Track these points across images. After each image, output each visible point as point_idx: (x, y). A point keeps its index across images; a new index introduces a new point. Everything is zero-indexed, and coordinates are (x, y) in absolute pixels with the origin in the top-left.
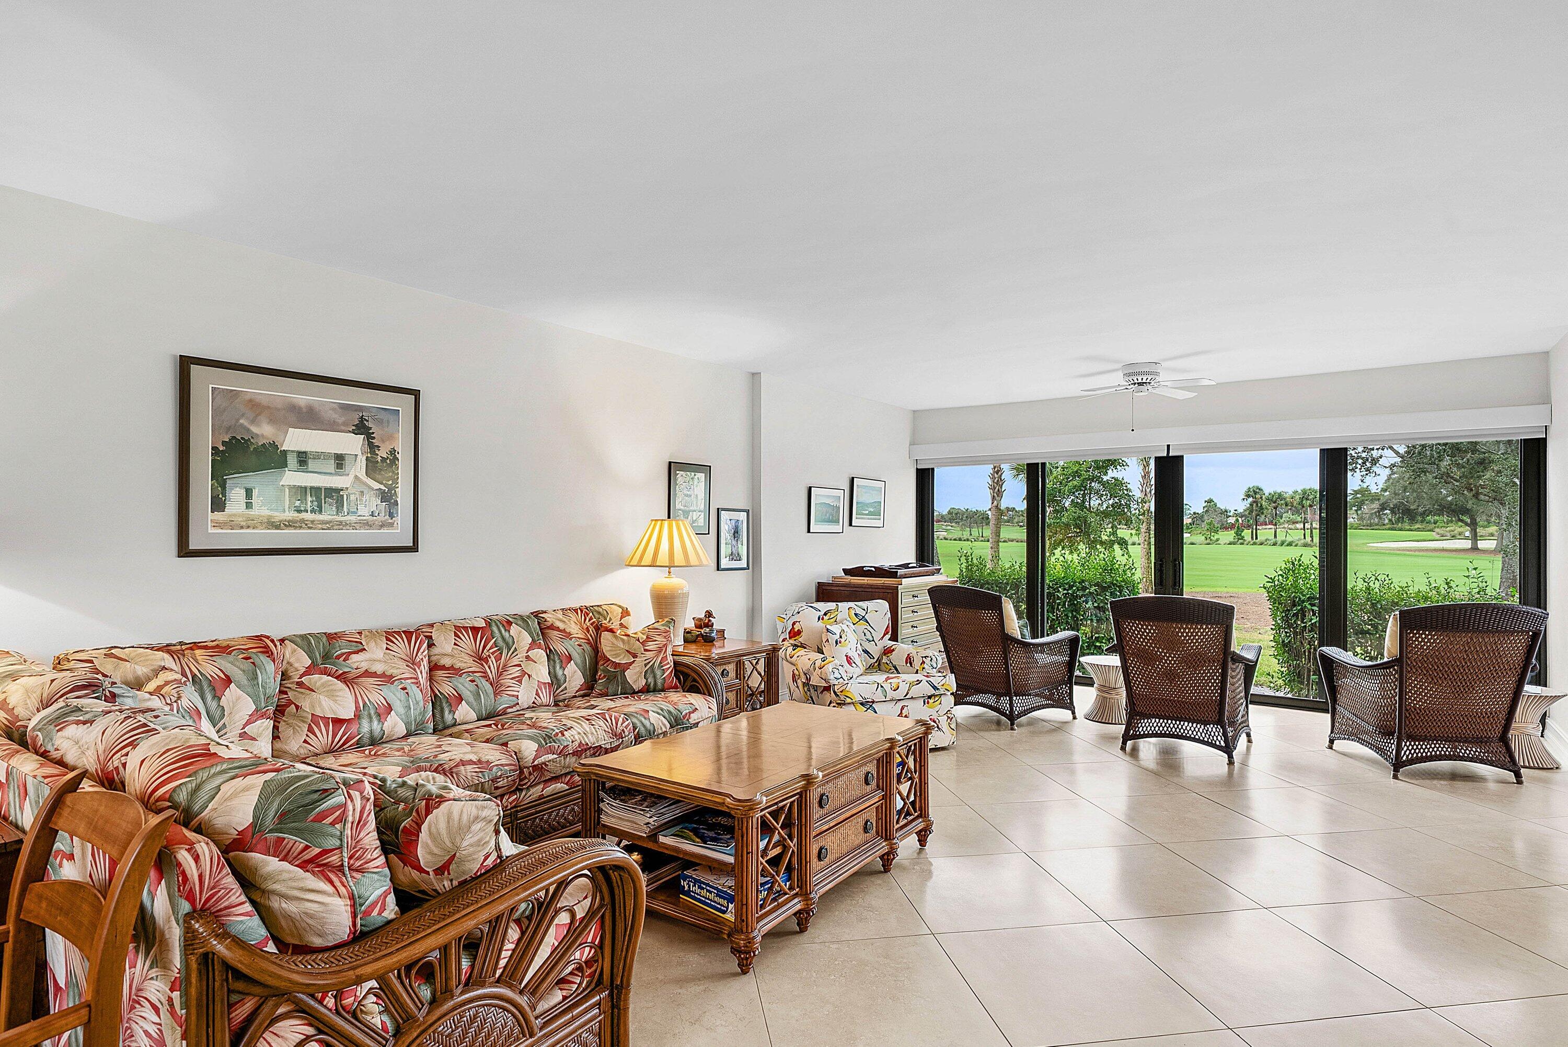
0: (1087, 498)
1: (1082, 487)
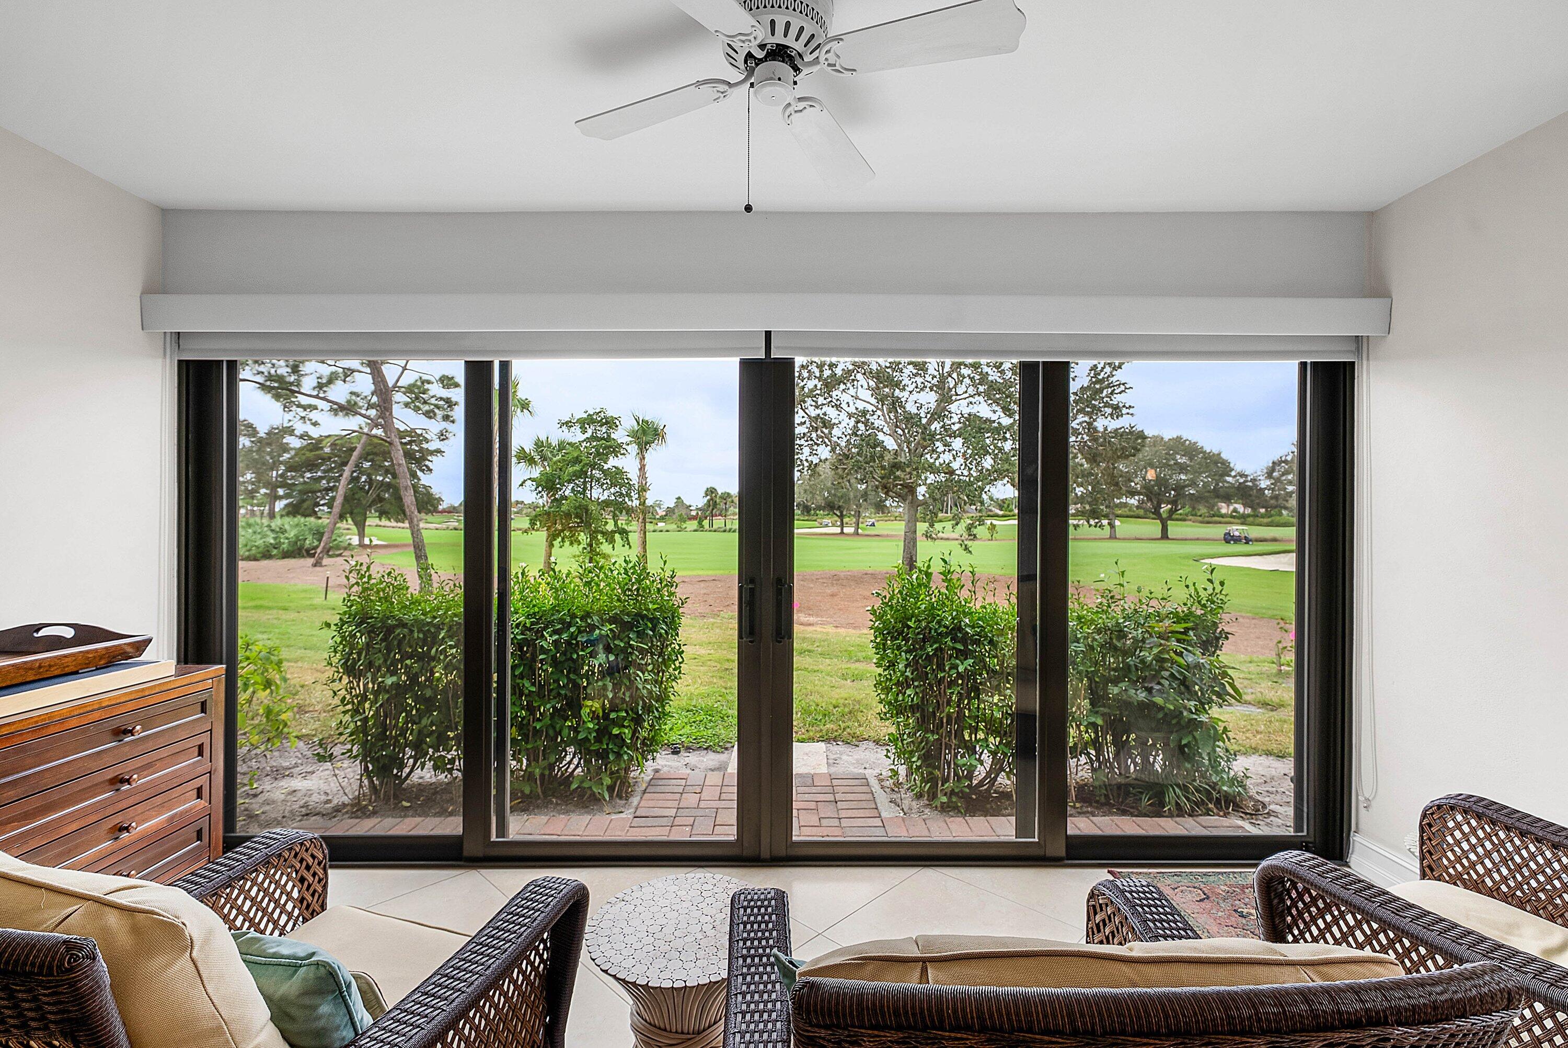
0: (588, 486)
1: (582, 474)
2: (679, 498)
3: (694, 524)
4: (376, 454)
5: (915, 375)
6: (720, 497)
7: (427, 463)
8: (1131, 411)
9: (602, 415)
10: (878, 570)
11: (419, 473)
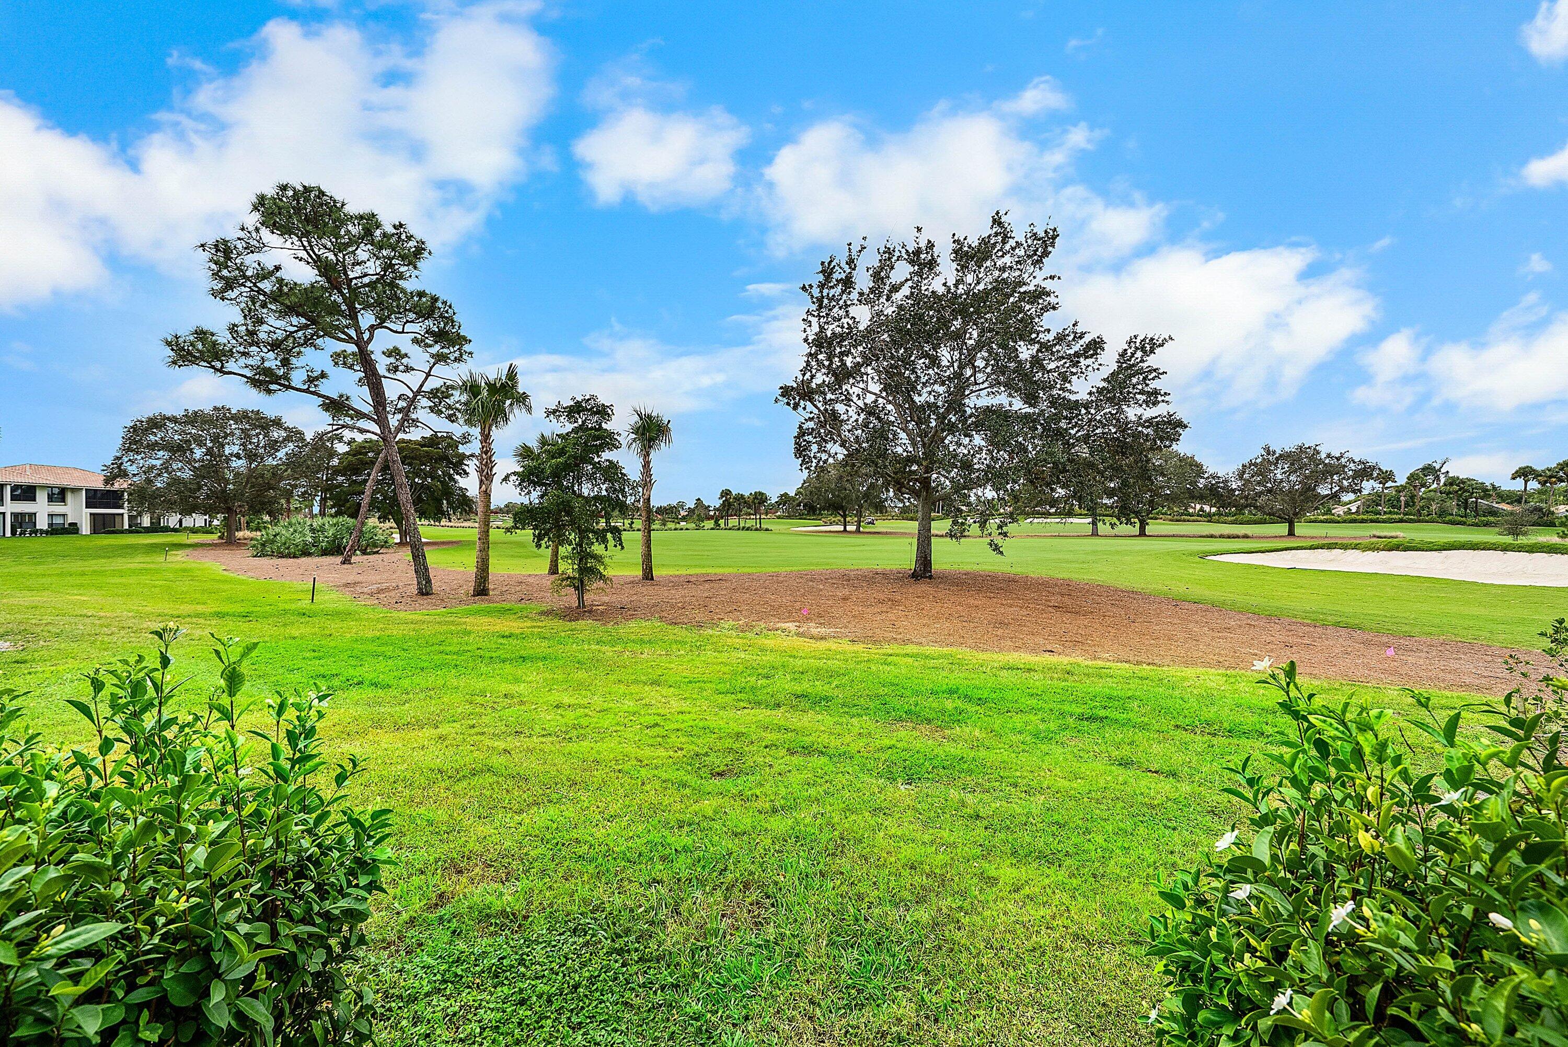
2: (699, 499)
3: (710, 524)
4: (413, 458)
5: (928, 368)
6: (734, 498)
7: (464, 467)
8: (1167, 398)
9: (592, 402)
10: (888, 568)
11: (457, 477)
